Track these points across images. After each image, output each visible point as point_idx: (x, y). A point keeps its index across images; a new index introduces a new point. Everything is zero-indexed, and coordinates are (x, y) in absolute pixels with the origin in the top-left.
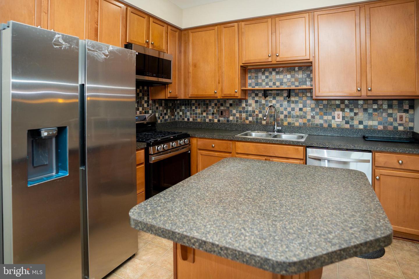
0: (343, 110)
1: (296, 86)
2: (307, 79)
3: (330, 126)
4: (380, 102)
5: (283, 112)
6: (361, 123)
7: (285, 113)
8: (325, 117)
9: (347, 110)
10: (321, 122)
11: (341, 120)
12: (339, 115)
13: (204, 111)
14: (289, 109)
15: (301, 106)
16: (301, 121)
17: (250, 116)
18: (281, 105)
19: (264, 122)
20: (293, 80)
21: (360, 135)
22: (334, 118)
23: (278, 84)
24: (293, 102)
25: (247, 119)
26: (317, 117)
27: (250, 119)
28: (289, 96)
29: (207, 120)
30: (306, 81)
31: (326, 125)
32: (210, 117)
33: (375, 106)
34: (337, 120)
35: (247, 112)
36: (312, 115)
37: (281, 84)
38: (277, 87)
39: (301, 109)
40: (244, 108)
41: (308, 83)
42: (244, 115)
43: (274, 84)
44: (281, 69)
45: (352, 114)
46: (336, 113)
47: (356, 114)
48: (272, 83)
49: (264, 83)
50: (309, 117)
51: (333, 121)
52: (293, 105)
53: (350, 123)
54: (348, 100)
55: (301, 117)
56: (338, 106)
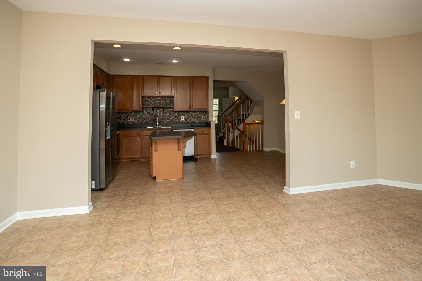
0: (184, 116)
1: (166, 106)
2: (171, 103)
3: (179, 122)
4: (197, 112)
5: (160, 117)
6: (190, 120)
7: (161, 117)
8: (178, 119)
9: (186, 115)
10: (176, 120)
11: (183, 119)
12: (183, 117)
13: (119, 118)
14: (163, 116)
15: (168, 114)
16: (168, 121)
17: (145, 119)
18: (159, 114)
19: (151, 122)
20: (165, 103)
21: (190, 125)
22: (181, 119)
23: (158, 104)
24: (165, 113)
25: (143, 121)
26: (175, 119)
27: (145, 121)
28: (163, 110)
29: (120, 123)
30: (170, 104)
31: (178, 122)
32: (122, 121)
33: (195, 114)
34: (182, 119)
35: (143, 118)
36: (172, 118)
37: (160, 104)
38: (158, 106)
39: (168, 116)
40: (141, 116)
41: (171, 105)
42: (141, 119)
43: (156, 104)
44: (160, 98)
45: (187, 117)
46: (182, 117)
47: (189, 117)
48: (155, 104)
49: (152, 104)
50: (171, 119)
51: (181, 120)
52: (165, 114)
53: (187, 121)
54: (186, 111)
55: (168, 119)
56: (183, 114)
